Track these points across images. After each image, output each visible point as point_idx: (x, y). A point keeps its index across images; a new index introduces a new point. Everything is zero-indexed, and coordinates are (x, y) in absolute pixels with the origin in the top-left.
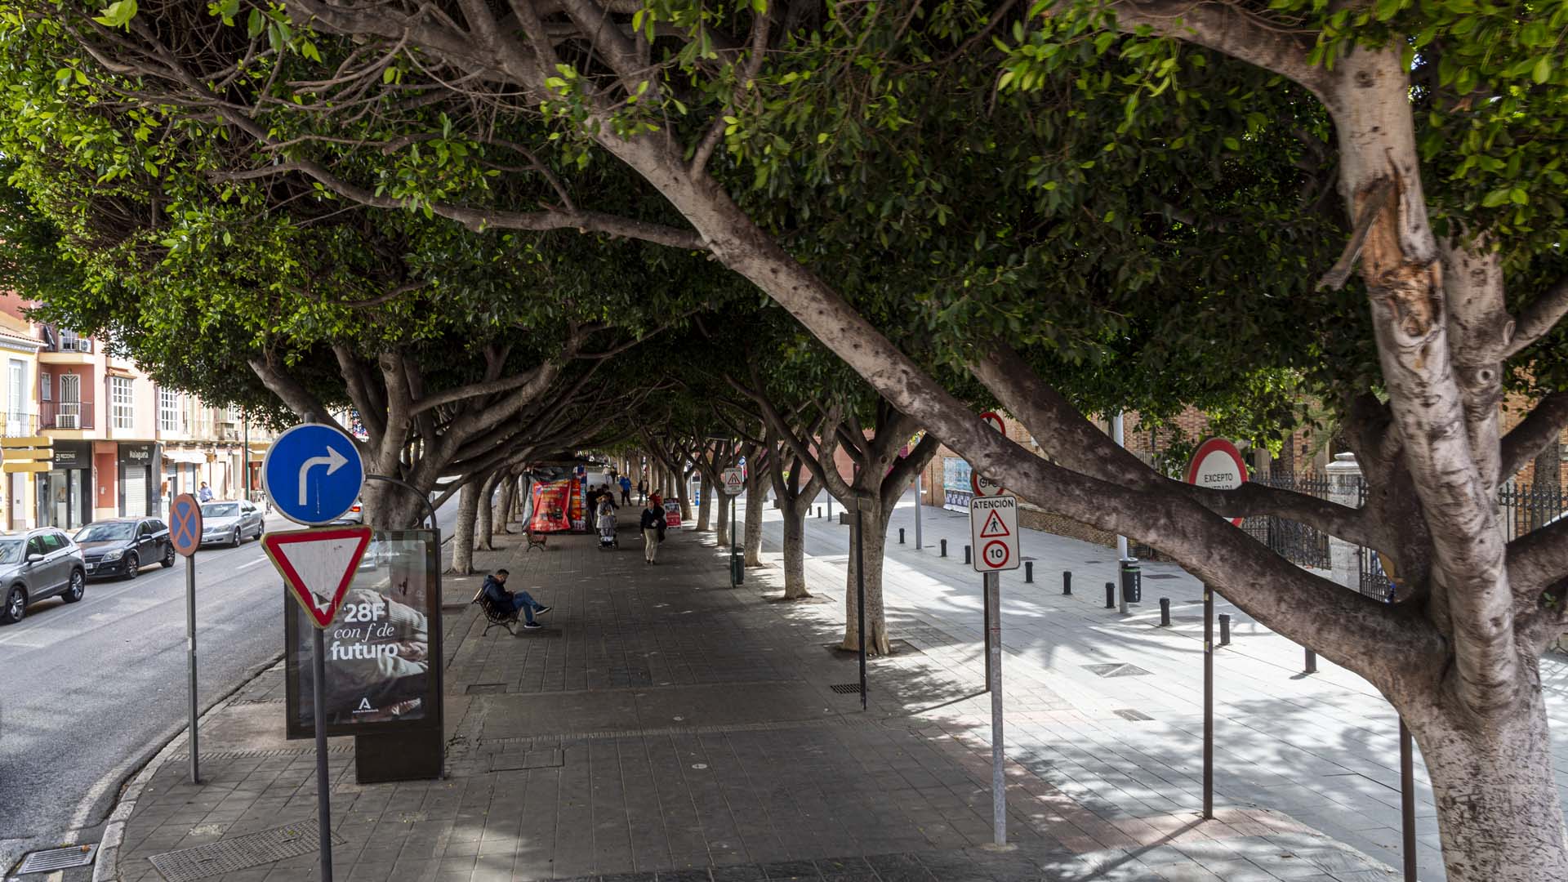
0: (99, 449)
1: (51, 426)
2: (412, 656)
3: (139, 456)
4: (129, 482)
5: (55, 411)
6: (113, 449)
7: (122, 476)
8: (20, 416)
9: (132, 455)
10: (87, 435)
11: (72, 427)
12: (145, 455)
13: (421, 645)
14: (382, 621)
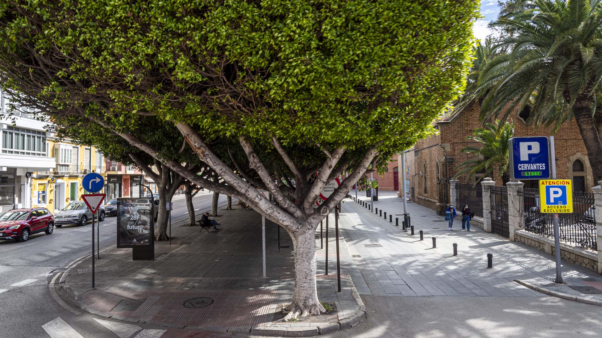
0: (124, 177)
1: (109, 170)
2: (146, 229)
3: (137, 179)
4: (133, 187)
5: (111, 165)
6: (129, 177)
7: (131, 186)
8: (100, 167)
9: (135, 179)
10: (119, 173)
11: (115, 170)
12: (139, 179)
13: (148, 226)
14: (139, 220)
